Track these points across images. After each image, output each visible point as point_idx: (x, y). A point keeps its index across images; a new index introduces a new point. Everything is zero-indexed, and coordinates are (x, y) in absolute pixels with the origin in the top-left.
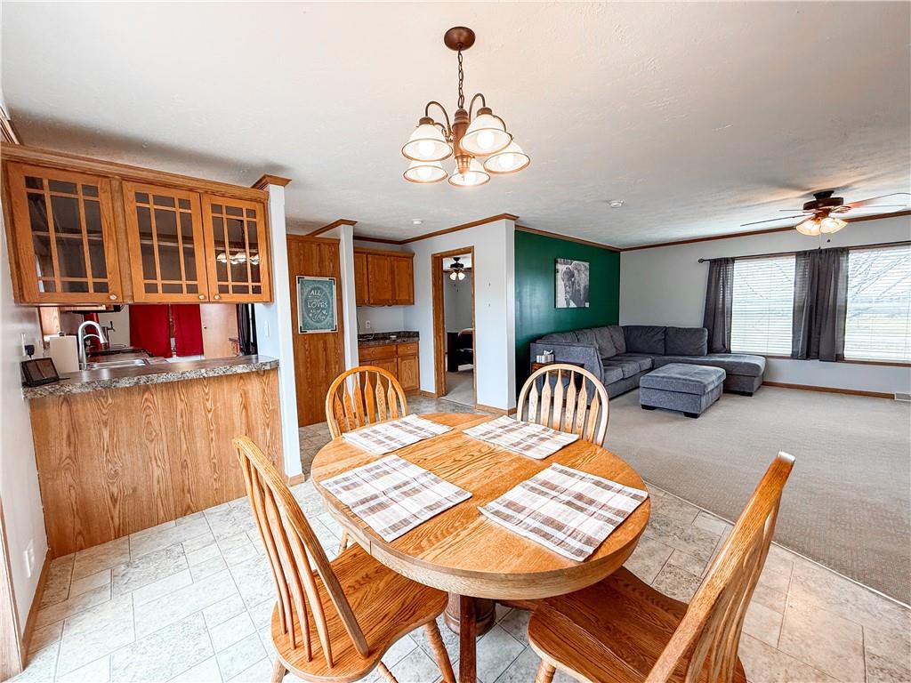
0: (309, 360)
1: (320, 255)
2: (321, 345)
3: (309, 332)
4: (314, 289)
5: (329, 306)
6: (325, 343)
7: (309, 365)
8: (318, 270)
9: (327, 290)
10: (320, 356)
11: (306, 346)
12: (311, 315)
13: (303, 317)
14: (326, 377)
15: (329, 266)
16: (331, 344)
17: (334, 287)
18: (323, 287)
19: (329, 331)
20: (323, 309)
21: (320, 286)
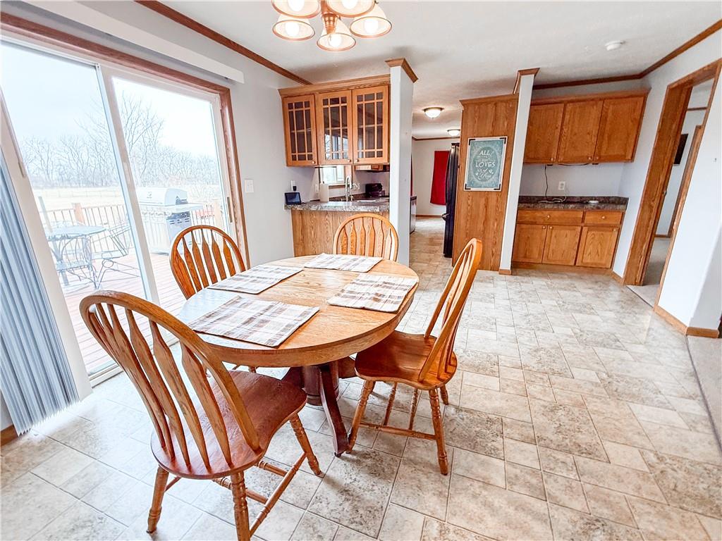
0: (469, 214)
1: (496, 115)
2: (483, 201)
3: (472, 189)
4: (484, 149)
5: (496, 165)
6: (487, 199)
7: (469, 218)
8: (491, 129)
9: (496, 151)
10: (481, 212)
11: (469, 202)
12: (477, 174)
13: (470, 176)
14: (484, 231)
15: (503, 124)
16: (493, 202)
17: (505, 146)
18: (493, 147)
19: (492, 190)
20: (490, 168)
21: (490, 146)
